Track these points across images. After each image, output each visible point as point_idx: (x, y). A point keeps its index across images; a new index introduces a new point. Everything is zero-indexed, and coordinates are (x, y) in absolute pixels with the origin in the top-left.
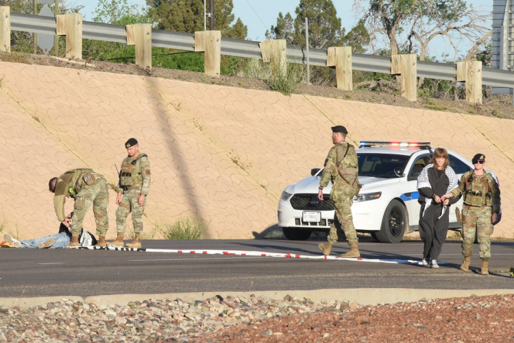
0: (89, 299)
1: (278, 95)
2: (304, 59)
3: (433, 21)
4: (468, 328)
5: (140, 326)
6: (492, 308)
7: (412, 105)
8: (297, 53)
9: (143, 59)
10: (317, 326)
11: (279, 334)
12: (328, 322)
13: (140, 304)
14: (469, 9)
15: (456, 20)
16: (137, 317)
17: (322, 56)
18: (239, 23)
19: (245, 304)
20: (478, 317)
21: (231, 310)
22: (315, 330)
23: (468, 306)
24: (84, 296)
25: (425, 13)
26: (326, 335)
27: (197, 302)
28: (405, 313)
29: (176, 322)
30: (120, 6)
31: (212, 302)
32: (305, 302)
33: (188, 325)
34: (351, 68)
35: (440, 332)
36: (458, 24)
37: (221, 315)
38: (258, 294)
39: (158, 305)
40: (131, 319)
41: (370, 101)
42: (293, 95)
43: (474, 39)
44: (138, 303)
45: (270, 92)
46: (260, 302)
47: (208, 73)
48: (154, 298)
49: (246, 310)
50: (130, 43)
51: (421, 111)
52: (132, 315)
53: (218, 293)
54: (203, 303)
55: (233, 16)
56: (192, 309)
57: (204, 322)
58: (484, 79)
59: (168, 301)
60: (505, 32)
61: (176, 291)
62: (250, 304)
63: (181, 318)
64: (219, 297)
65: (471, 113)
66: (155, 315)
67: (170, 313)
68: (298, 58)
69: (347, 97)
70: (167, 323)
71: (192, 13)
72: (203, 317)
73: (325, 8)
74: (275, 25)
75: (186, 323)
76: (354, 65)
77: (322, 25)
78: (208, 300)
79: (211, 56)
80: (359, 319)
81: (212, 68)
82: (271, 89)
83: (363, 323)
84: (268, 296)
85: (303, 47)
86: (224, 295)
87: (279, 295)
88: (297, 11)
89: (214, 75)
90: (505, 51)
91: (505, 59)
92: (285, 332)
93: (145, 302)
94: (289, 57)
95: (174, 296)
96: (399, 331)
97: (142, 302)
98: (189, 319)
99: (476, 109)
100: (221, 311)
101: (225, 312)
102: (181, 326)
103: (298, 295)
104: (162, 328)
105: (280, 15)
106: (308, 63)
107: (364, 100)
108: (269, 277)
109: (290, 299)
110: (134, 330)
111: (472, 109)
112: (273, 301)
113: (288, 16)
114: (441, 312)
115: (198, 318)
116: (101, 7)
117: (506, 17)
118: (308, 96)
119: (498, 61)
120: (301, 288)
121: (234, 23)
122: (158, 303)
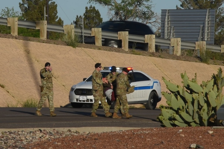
1: (71, 47)
2: (82, 33)
3: (140, 20)
4: (137, 141)
5: (6, 142)
6: (149, 133)
7: (126, 52)
8: (79, 30)
9: (14, 32)
10: (76, 140)
11: (59, 143)
12: (81, 139)
13: (7, 133)
14: (155, 15)
15: (150, 19)
16: (5, 138)
17: (89, 32)
18: (60, 19)
19: (51, 133)
20: (142, 137)
21: (45, 135)
22: (75, 142)
23: (139, 133)
25: (137, 16)
26: (79, 144)
27: (31, 132)
28: (113, 135)
29: (22, 140)
30: (11, 12)
31: (37, 132)
32: (76, 132)
33: (27, 142)
34: (101, 37)
35: (126, 143)
36: (151, 21)
37: (40, 137)
38: (56, 129)
39: (14, 133)
40: (2, 139)
41: (109, 51)
42: (77, 48)
43: (157, 27)
45: (67, 47)
46: (57, 132)
47: (41, 38)
48: (13, 130)
49: (51, 136)
50: (9, 25)
51: (130, 55)
52: (3, 137)
53: (39, 128)
54: (33, 132)
55: (57, 17)
56: (28, 135)
57: (33, 140)
58: (156, 42)
59: (18, 132)
60: (166, 23)
62: (53, 133)
63: (23, 139)
64: (40, 130)
65: (150, 56)
66: (12, 137)
67: (19, 136)
68: (79, 32)
69: (100, 49)
70: (17, 140)
71: (40, 15)
72: (33, 138)
73: (96, 14)
74: (75, 21)
75: (26, 140)
76: (102, 35)
77: (95, 21)
78: (36, 131)
79: (42, 31)
80: (94, 137)
81: (43, 36)
82: (68, 45)
83: (95, 139)
84: (61, 129)
85: (81, 28)
86: (42, 129)
87: (66, 129)
88: (84, 15)
89: (44, 39)
90: (166, 31)
91: (166, 34)
92: (62, 143)
93: (8, 132)
94: (75, 32)
95: (21, 129)
96: (108, 142)
97: (7, 132)
98: (27, 139)
99: (152, 55)
100: (40, 136)
101: (42, 136)
102: (23, 142)
103: (73, 129)
104: (15, 142)
105: (77, 16)
106: (83, 35)
107: (106, 50)
108: (62, 122)
109: (70, 131)
110: (3, 143)
111: (151, 55)
112: (63, 132)
113: (80, 17)
114: (128, 135)
115: (31, 138)
116: (3, 13)
117: (166, 17)
118: (83, 48)
119: (163, 35)
120: (75, 127)
121: (57, 19)
122: (14, 132)
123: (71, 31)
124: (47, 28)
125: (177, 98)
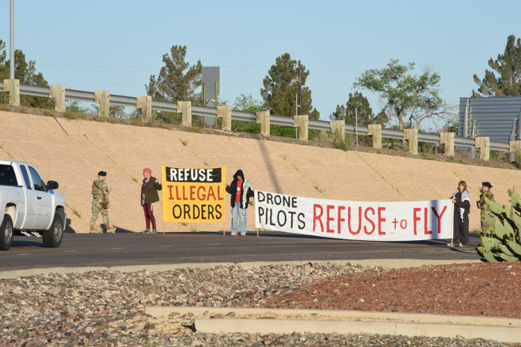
0: (238, 264)
1: (341, 151)
2: (354, 131)
3: (423, 110)
4: (452, 281)
5: (267, 279)
6: (466, 270)
7: (415, 157)
8: (351, 128)
9: (265, 131)
10: (368, 280)
11: (347, 284)
12: (374, 278)
14: (444, 103)
15: (437, 109)
16: (265, 274)
17: (365, 130)
18: (315, 110)
19: (324, 268)
20: (458, 275)
21: (317, 271)
22: (367, 282)
23: (452, 269)
24: (235, 262)
25: (419, 105)
26: (374, 285)
27: (298, 266)
28: (417, 273)
29: (287, 277)
30: (248, 101)
31: (306, 266)
32: (358, 266)
33: (293, 279)
34: (381, 136)
35: (438, 283)
36: (437, 112)
37: (311, 273)
38: (332, 262)
39: (277, 268)
40: (262, 275)
41: (391, 155)
42: (348, 151)
43: (446, 120)
44: (265, 267)
45: (336, 150)
46: (333, 266)
47: (301, 139)
48: (274, 264)
49: (325, 271)
50: (258, 122)
51: (420, 160)
52: (262, 273)
53: (309, 261)
54: (301, 267)
55: (312, 107)
56: (295, 270)
57: (302, 277)
58: (455, 143)
59: (282, 265)
60: (466, 116)
61: (286, 260)
62: (327, 268)
63: (289, 275)
64: (310, 263)
65: (448, 161)
66: (275, 273)
67: (283, 272)
68: (352, 131)
69: (379, 153)
70: (281, 277)
71: (288, 105)
72: (301, 274)
73: (363, 102)
74: (335, 112)
75: (292, 278)
76: (383, 134)
77: (361, 112)
78: (304, 265)
79: (302, 129)
80: (391, 276)
81: (303, 136)
82: (336, 148)
83: (394, 279)
84: (338, 263)
85: (354, 125)
86: (313, 262)
87: (343, 263)
88: (347, 104)
89: (305, 140)
90: (466, 127)
91: (466, 131)
92: (350, 283)
93: (269, 266)
94: (346, 130)
95: (285, 263)
96: (414, 283)
97: (267, 266)
98: (293, 276)
99: (451, 159)
100: (311, 271)
101: (314, 272)
102: (289, 279)
103: (354, 262)
104: (279, 280)
105: (338, 106)
106: (357, 133)
107: (388, 154)
108: (337, 252)
109: (349, 264)
110: (263, 281)
111: (448, 159)
112: (340, 266)
113: (342, 106)
114: (437, 272)
115: (299, 275)
116: (238, 102)
117: (467, 108)
118: (357, 152)
119: (462, 132)
120: (355, 259)
121: (312, 110)
123: (341, 129)
124: (309, 126)
125: (503, 223)
